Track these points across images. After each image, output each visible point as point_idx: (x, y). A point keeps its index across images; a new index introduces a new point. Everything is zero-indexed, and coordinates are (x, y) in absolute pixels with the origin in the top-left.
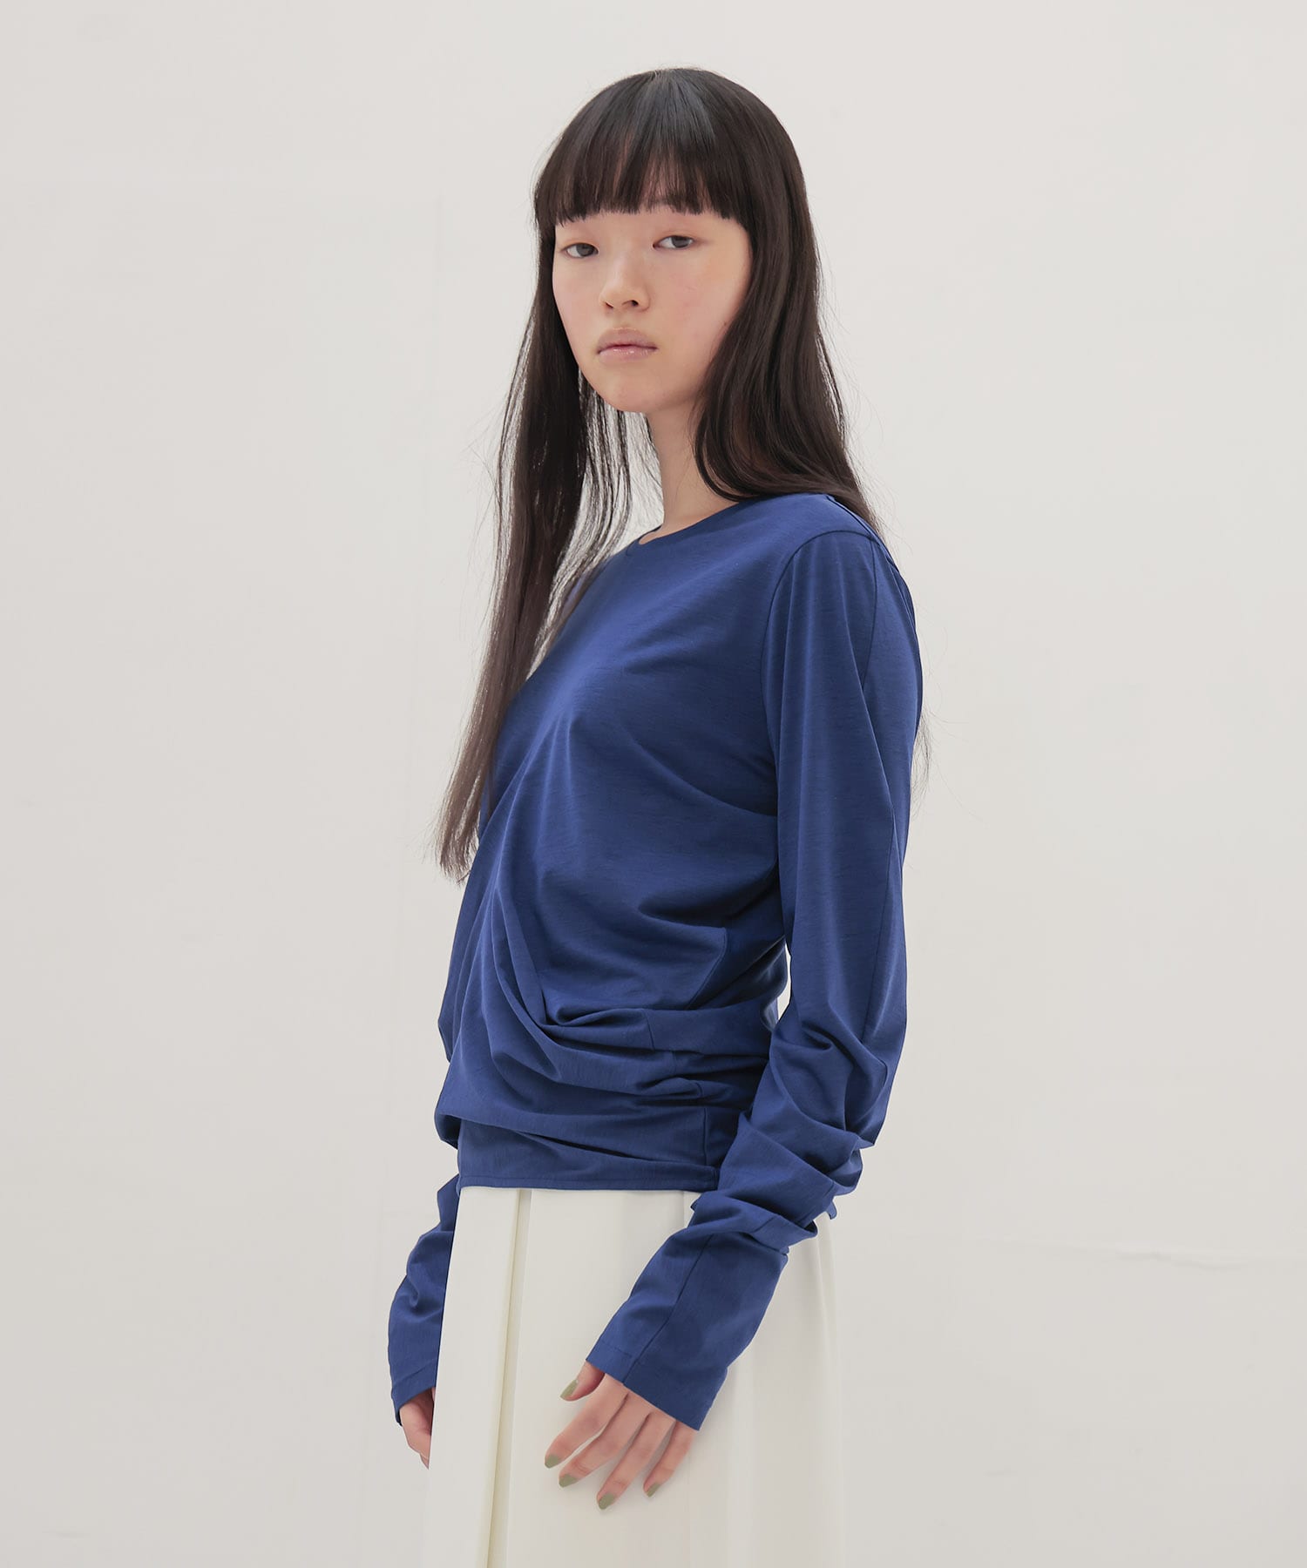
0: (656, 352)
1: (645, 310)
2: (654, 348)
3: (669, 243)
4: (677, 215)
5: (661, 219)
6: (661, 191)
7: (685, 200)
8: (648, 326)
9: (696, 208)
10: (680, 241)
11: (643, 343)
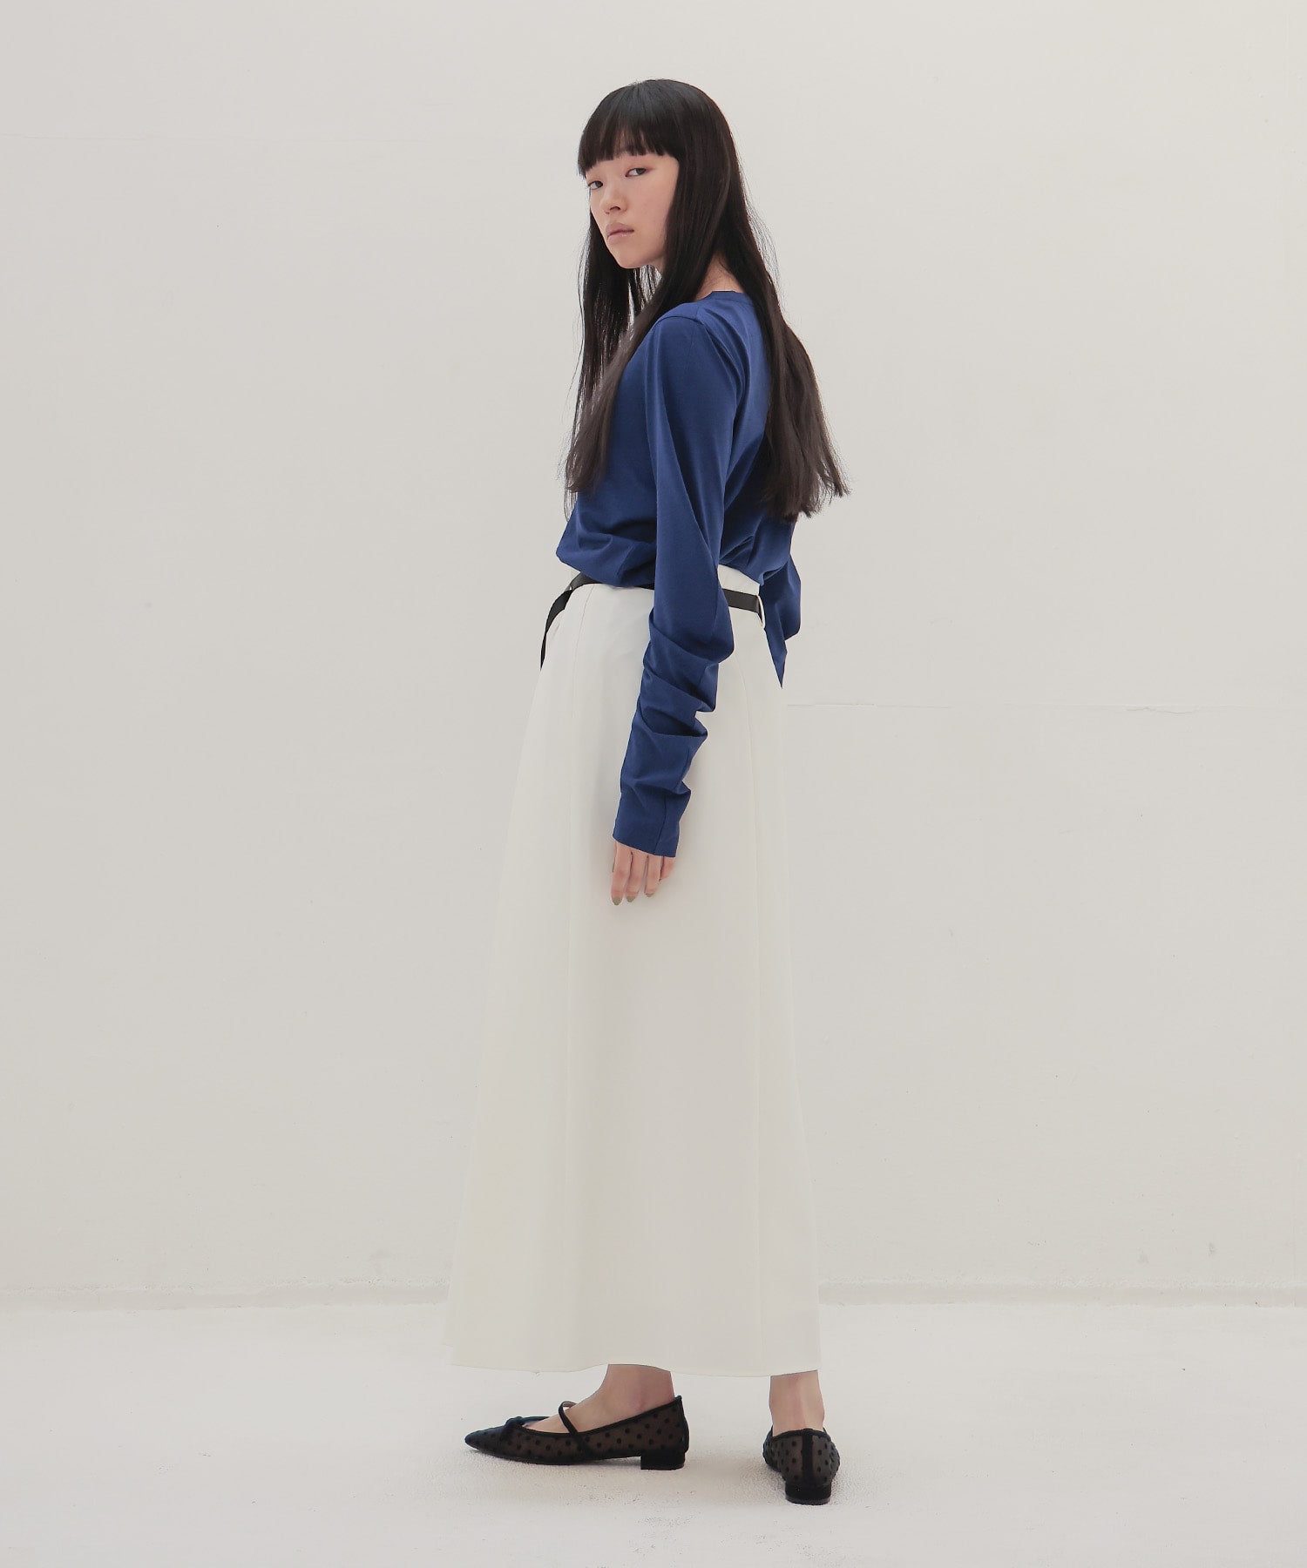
0: (633, 234)
1: (626, 210)
2: (632, 231)
3: (635, 173)
4: (633, 157)
5: (625, 161)
6: (623, 145)
7: (636, 149)
8: (626, 219)
9: (642, 153)
10: (641, 171)
11: (625, 229)
